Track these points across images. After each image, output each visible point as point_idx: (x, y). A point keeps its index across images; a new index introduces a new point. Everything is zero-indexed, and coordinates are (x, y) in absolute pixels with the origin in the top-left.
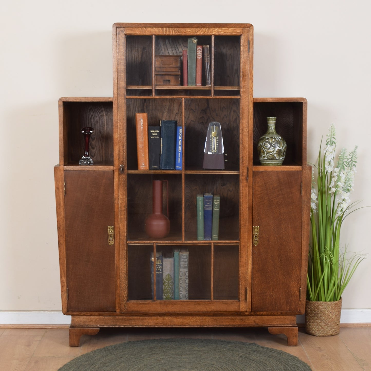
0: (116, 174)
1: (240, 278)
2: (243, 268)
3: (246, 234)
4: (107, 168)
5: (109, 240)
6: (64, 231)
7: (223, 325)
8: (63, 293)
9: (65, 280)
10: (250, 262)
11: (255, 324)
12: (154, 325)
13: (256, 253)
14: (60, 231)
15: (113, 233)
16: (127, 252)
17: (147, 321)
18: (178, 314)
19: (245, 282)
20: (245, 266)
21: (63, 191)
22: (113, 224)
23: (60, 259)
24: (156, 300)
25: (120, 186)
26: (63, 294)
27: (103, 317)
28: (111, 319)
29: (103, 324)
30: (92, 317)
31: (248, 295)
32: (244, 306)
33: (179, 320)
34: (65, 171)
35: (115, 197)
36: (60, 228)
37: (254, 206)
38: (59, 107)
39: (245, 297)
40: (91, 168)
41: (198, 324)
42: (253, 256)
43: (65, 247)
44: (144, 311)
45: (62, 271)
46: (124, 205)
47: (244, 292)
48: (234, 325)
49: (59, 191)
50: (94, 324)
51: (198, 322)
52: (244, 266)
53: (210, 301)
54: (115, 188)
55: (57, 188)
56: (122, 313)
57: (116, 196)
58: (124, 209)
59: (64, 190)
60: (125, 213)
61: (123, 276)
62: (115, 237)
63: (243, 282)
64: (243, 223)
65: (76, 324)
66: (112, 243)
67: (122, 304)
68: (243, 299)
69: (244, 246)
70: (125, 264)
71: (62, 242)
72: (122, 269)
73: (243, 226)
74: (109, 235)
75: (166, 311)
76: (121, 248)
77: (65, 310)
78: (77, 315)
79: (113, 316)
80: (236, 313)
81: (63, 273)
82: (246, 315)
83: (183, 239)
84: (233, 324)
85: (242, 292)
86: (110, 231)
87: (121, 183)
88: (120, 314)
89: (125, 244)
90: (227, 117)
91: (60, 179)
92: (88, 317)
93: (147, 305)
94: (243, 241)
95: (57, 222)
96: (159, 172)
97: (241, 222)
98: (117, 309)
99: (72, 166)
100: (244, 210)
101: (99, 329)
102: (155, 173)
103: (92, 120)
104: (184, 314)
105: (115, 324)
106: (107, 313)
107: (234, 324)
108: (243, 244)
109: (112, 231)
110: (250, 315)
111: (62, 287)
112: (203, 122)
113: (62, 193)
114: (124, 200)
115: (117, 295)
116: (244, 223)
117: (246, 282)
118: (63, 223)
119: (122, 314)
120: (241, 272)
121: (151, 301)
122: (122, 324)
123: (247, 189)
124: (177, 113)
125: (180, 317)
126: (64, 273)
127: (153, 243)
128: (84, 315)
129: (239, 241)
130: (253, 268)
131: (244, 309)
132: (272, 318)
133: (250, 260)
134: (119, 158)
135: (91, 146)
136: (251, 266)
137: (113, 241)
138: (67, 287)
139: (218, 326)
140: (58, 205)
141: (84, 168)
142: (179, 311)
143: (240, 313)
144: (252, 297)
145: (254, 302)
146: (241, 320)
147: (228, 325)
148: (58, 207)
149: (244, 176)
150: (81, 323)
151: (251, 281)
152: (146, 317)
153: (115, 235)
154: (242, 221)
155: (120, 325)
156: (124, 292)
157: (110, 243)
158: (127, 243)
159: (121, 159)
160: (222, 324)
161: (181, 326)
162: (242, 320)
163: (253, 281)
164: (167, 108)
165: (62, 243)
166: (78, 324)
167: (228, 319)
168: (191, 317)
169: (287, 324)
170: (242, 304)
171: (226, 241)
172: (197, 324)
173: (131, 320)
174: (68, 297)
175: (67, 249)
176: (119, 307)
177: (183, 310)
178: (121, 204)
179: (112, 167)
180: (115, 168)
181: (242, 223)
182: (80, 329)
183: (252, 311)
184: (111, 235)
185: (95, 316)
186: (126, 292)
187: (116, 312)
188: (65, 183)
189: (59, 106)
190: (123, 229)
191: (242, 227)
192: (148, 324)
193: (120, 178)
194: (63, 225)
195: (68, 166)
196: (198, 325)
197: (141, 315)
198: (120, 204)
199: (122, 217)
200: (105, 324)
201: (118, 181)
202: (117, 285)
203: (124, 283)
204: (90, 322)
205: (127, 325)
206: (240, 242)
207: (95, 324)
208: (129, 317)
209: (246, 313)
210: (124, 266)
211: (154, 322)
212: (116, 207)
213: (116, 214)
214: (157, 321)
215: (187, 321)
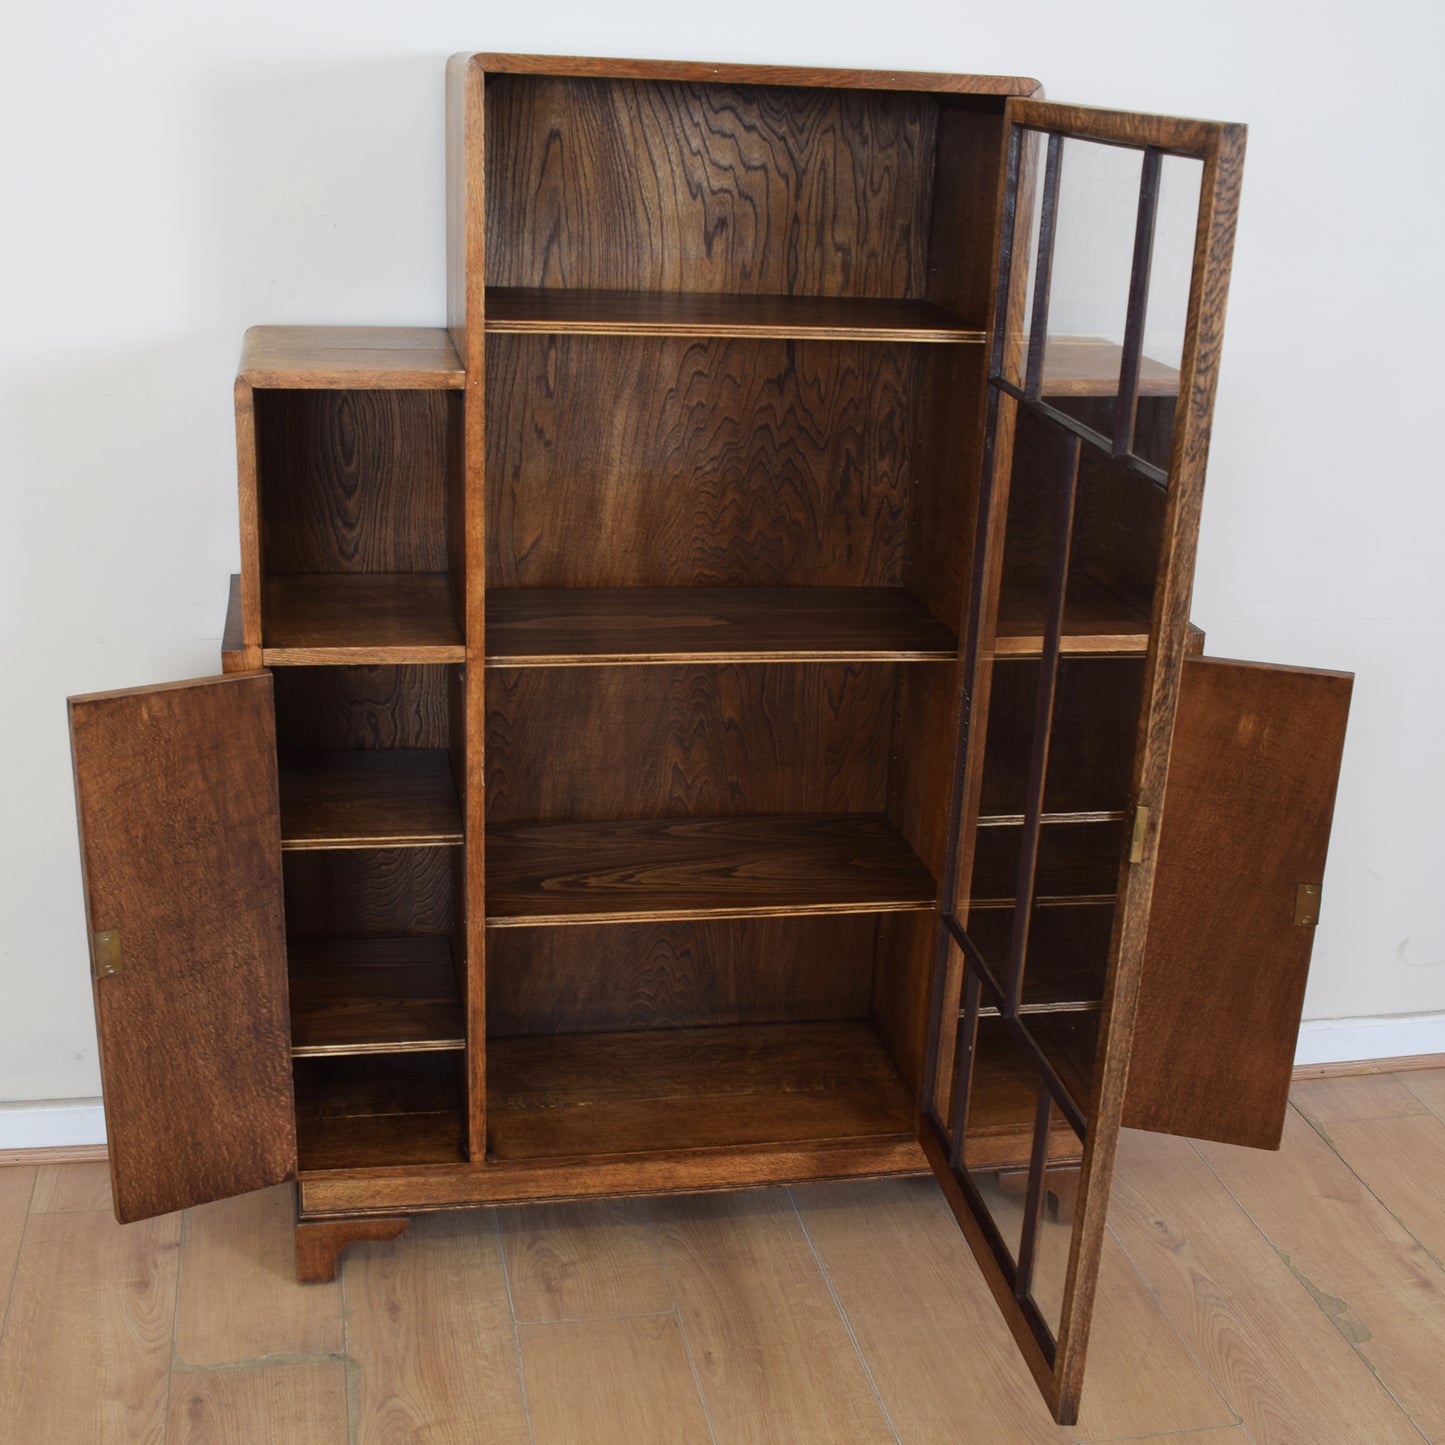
0: (476, 676)
4: (440, 656)
12: (606, 1192)
17: (581, 1180)
27: (422, 1180)
28: (451, 1184)
29: (422, 1202)
30: (381, 1182)
33: (693, 1170)
35: (469, 762)
38: (239, 409)
40: (372, 655)
50: (387, 1204)
51: (762, 1170)
54: (473, 728)
56: (492, 1164)
57: (476, 757)
62: (470, 907)
65: (321, 1208)
78: (323, 1179)
79: (456, 1174)
88: (484, 1168)
90: (857, 408)
92: (363, 1184)
98: (475, 1153)
99: (296, 650)
101: (406, 1220)
103: (346, 419)
105: (464, 1198)
106: (436, 1168)
107: (886, 1168)
112: (767, 427)
115: (474, 1106)
119: (493, 1168)
122: (491, 1198)
124: (671, 390)
125: (698, 1159)
128: (352, 1178)
132: (1013, 1141)
135: (342, 518)
141: (344, 654)
147: (866, 1176)
150: (339, 1203)
152: (578, 1170)
155: (482, 1202)
160: (846, 1172)
161: (700, 1187)
162: (912, 1154)
164: (637, 368)
166: (326, 1207)
167: (865, 1154)
168: (738, 1159)
169: (1059, 1157)
172: (757, 1178)
173: (526, 1181)
176: (482, 1145)
179: (458, 650)
180: (470, 655)
182: (338, 1228)
185: (392, 1179)
187: (468, 1160)
189: (236, 408)
192: (584, 1192)
195: (279, 650)
196: (761, 1183)
197: (561, 1165)
200: (429, 1202)
201: (482, 702)
202: (475, 1074)
204: (373, 1197)
205: (509, 1199)
207: (390, 1205)
211: (606, 1182)
212: (473, 798)
213: (473, 827)
214: (619, 1177)
215: (723, 1173)
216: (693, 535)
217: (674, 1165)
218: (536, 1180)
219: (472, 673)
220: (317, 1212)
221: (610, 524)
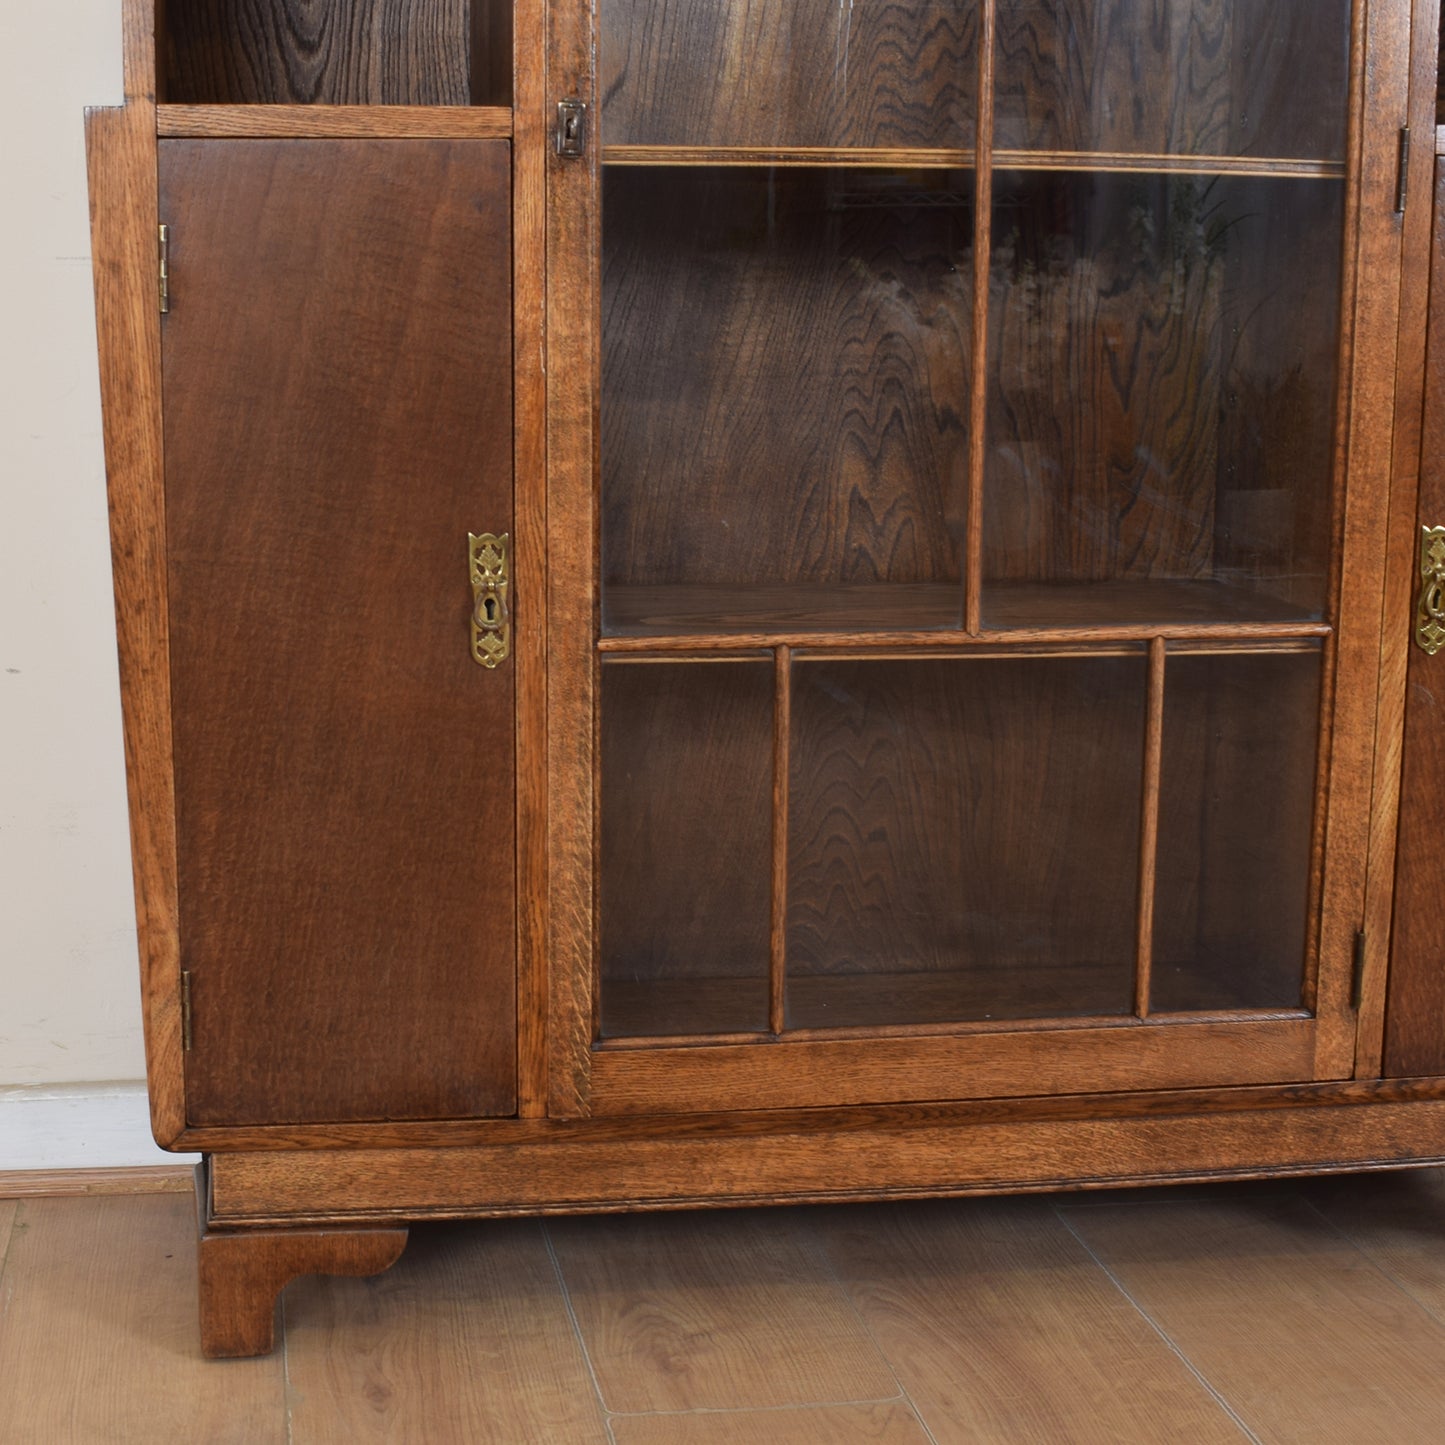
0: (532, 161)
1: (1323, 870)
2: (1344, 804)
3: (1376, 576)
4: (467, 123)
5: (476, 629)
6: (159, 575)
7: (1204, 1171)
8: (158, 1002)
9: (166, 913)
10: (1391, 762)
11: (1392, 1153)
12: (766, 1189)
13: (1432, 703)
14: (133, 575)
15: (504, 584)
16: (598, 713)
17: (721, 1166)
18: (926, 1113)
19: (1354, 893)
20: (1361, 789)
21: (154, 286)
22: (502, 522)
23: (131, 770)
24: (784, 1032)
25: (555, 253)
26: (153, 1015)
27: (430, 1156)
28: (484, 1167)
29: (432, 1200)
30: (358, 1158)
31: (1366, 975)
32: (1340, 1044)
33: (925, 1151)
34: (161, 142)
35: (518, 327)
36: (130, 554)
37: (1429, 394)
39: (1347, 989)
40: (349, 121)
41: (1043, 1169)
42: (1409, 723)
43: (167, 686)
44: (706, 1108)
45: (149, 850)
46: (583, 388)
47: (1341, 954)
48: (1268, 1168)
49: (121, 285)
50: (366, 1203)
51: (1047, 1155)
52: (1350, 789)
53: (1130, 1021)
54: (524, 262)
55: (109, 268)
56: (558, 1124)
57: (530, 319)
58: (581, 410)
59: (160, 280)
60: (585, 438)
61: (569, 876)
62: (520, 609)
63: (1344, 893)
64: (1358, 503)
65: (246, 1207)
66: (497, 652)
67: (561, 1062)
68: (1334, 1005)
69: (1358, 657)
70: (582, 793)
71: (144, 649)
72: (560, 828)
73: (1358, 523)
74: (476, 592)
75: (848, 1102)
76: (555, 683)
77: (175, 1119)
78: (251, 1148)
79: (493, 1145)
80: (1289, 1089)
81: (152, 868)
82: (1348, 1103)
83: (974, 619)
84: (1259, 1159)
85: (1334, 955)
86: (482, 570)
87: (562, 226)
88: (544, 1132)
89: (586, 660)
91: (129, 198)
92: (324, 1160)
93: (728, 1066)
94: (1356, 625)
95: (112, 508)
96: (818, 160)
97: (1349, 497)
98: (528, 1101)
99: (216, 108)
100: (1368, 416)
101: (403, 1234)
102: (788, 164)
104: (967, 1113)
105: (508, 1194)
106: (459, 1128)
107: (1270, 1156)
108: (1354, 643)
109: (495, 571)
110: (1375, 1098)
111: (150, 961)
113: (146, 301)
114: (580, 352)
115: (526, 1006)
116: (1367, 504)
117: (1359, 892)
118: (149, 517)
119: (561, 1132)
120: (1335, 829)
121: (751, 1037)
122: (556, 1196)
123: (1394, 275)
125: (932, 1132)
126: (165, 870)
127: (775, 648)
128: (304, 1147)
129: (1327, 622)
130: (1404, 800)
131: (1335, 1062)
133: (1392, 750)
134: (553, 49)
135: (295, 34)
136: (1398, 785)
137: (501, 638)
138: (185, 961)
139: (1169, 1181)
140: (116, 390)
141: (298, 117)
142: (934, 1097)
143: (1314, 1090)
144: (1393, 987)
145: (1398, 1017)
146: (1314, 1130)
147: (1232, 1170)
148: (117, 404)
149: (1379, 185)
150: (279, 1198)
151: (1389, 888)
152: (714, 1144)
153: (515, 595)
154: (1353, 491)
155: (539, 1204)
156: (575, 983)
157: (484, 652)
158: (598, 653)
159: (567, 60)
160: (1196, 1162)
161: (936, 1187)
162: (1317, 1130)
163: (1400, 880)
165: (147, 657)
166: (256, 1207)
167: (1230, 1128)
168: (1003, 1132)
170: (1327, 1032)
171: (1248, 630)
172: (1038, 1172)
173: (616, 1163)
174: (192, 1027)
175: (181, 703)
176: (540, 1087)
177: (957, 1090)
178: (563, 377)
179: (498, 115)
180: (520, 125)
181: (1352, 506)
182: (278, 1244)
183: (1383, 1077)
184: (492, 596)
185: (377, 1152)
186: (590, 982)
187: (516, 1117)
188: (162, 227)
190: (571, 552)
191: (1353, 529)
192: (725, 1189)
193: (559, 191)
194: (152, 530)
195: (185, 107)
196: (1045, 1180)
197: (683, 1132)
198: (556, 376)
199: (567, 466)
200: (442, 1202)
201: (541, 213)
202: (528, 941)
203: (574, 924)
204: (341, 1187)
205: (589, 1202)
206: (1336, 630)
207: (372, 1205)
208: (603, 1147)
209: (1349, 1091)
210: (578, 805)
211: (765, 1172)
212: (525, 397)
213: (526, 452)
214: (788, 1162)
215: (978, 1159)
216: (876, 84)
217: (886, 1139)
218: (638, 1163)
219: (524, 158)
220: (240, 1214)
221: (737, 60)
